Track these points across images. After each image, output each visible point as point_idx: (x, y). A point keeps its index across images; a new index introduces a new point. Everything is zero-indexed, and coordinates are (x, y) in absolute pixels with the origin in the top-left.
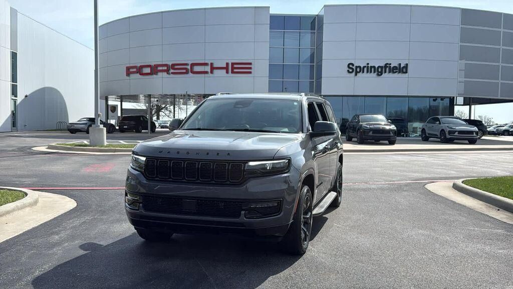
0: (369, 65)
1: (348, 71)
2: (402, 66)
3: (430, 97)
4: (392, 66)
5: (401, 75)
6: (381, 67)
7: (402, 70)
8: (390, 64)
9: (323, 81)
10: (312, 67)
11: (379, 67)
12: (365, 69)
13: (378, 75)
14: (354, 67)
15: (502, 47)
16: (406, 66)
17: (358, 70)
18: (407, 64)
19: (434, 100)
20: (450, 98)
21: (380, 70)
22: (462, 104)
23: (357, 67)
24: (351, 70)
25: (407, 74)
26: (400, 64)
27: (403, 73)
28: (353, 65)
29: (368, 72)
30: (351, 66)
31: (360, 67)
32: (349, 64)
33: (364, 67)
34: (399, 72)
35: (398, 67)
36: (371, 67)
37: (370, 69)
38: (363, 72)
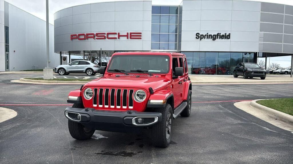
0: (208, 34)
1: (196, 37)
2: (227, 35)
3: (243, 52)
4: (221, 35)
5: (226, 40)
6: (215, 35)
7: (227, 37)
8: (220, 34)
9: (182, 43)
10: (176, 35)
11: (214, 35)
12: (206, 37)
13: (213, 40)
14: (200, 36)
15: (284, 24)
16: (229, 35)
17: (202, 37)
18: (230, 34)
19: (245, 54)
20: (254, 53)
21: (214, 37)
22: (262, 56)
23: (201, 35)
24: (198, 37)
25: (230, 39)
26: (226, 34)
27: (228, 38)
28: (199, 34)
29: (207, 38)
30: (198, 35)
31: (203, 35)
32: (197, 34)
33: (205, 35)
34: (225, 38)
35: (225, 36)
36: (209, 35)
37: (209, 36)
38: (205, 38)
